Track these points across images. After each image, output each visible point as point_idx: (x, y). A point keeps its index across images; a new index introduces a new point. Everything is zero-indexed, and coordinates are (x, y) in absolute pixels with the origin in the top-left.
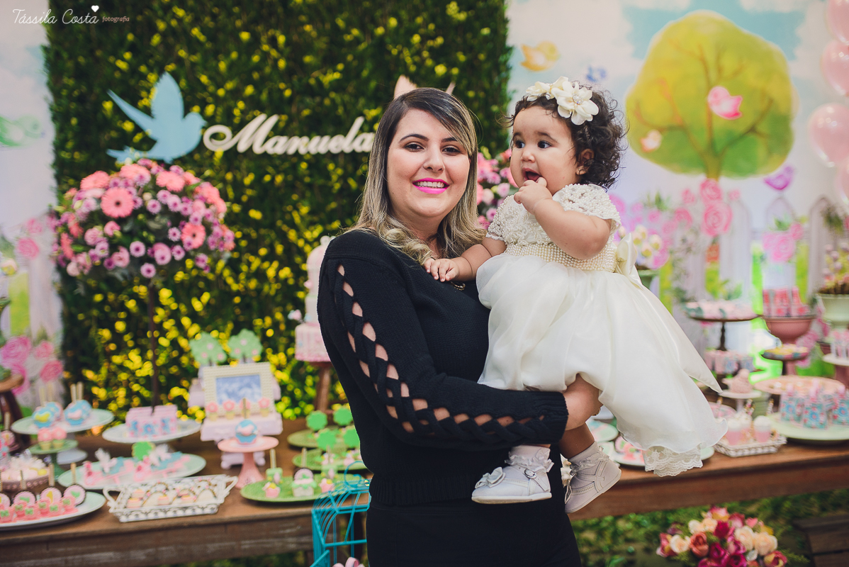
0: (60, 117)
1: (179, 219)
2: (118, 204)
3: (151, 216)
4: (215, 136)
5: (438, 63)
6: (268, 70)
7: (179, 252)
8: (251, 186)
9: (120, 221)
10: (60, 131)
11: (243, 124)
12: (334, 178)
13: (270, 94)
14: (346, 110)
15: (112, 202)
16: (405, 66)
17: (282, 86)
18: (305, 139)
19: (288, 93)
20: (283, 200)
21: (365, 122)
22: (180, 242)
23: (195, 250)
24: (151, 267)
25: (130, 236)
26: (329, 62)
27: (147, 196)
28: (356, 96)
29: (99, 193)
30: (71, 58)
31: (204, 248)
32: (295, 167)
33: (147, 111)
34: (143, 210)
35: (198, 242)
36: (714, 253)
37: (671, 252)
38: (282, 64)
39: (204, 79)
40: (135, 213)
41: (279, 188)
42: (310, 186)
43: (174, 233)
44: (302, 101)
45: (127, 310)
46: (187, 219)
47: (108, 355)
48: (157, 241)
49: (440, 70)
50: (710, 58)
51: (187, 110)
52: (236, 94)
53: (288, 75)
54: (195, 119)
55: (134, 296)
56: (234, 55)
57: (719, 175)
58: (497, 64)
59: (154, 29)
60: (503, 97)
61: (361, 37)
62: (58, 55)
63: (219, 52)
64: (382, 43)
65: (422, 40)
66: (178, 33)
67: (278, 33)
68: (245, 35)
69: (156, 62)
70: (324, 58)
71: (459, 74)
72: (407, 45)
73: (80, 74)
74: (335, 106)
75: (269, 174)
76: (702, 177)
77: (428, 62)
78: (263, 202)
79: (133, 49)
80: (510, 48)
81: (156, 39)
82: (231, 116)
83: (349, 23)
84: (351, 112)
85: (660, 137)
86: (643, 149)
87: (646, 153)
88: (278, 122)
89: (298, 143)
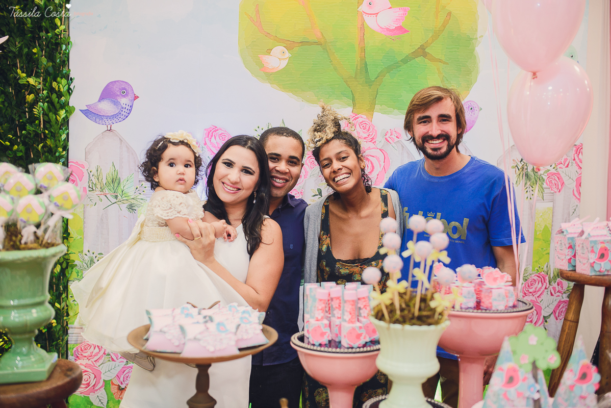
57: (371, 109)
76: (348, 112)
85: (287, 54)
86: (263, 69)
87: (269, 76)
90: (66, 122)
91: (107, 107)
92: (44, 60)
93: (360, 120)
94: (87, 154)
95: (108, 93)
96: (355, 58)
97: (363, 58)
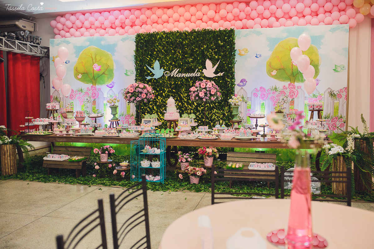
0: (137, 70)
1: (141, 93)
2: (131, 90)
4: (166, 73)
5: (216, 55)
6: (178, 58)
7: (141, 99)
8: (173, 84)
9: (132, 93)
10: (137, 72)
11: (172, 70)
12: (191, 82)
13: (178, 63)
14: (194, 66)
16: (208, 56)
18: (185, 74)
19: (181, 63)
20: (180, 87)
21: (198, 69)
22: (141, 97)
24: (136, 101)
25: (133, 96)
26: (191, 55)
27: (137, 89)
28: (197, 64)
30: (139, 58)
31: (146, 98)
32: (182, 80)
33: (153, 68)
34: (135, 91)
35: (145, 97)
36: (292, 103)
38: (180, 57)
39: (164, 61)
40: (134, 92)
41: (179, 85)
42: (186, 85)
43: (140, 96)
44: (185, 65)
46: (142, 93)
48: (137, 97)
49: (216, 57)
51: (161, 68)
52: (171, 64)
53: (181, 59)
54: (162, 70)
56: (171, 55)
57: (294, 82)
58: (232, 54)
59: (155, 51)
60: (233, 62)
61: (198, 50)
62: (137, 57)
63: (168, 55)
64: (203, 51)
65: (212, 50)
66: (159, 51)
67: (180, 50)
68: (173, 51)
69: (155, 58)
70: (190, 55)
71: (221, 58)
72: (208, 51)
73: (141, 61)
74: (192, 66)
75: (177, 82)
76: (289, 82)
77: (214, 55)
78: (176, 88)
79: (151, 55)
80: (236, 50)
81: (155, 53)
82: (170, 69)
83: (196, 47)
84: (196, 67)
85: (276, 72)
86: (271, 75)
87: (272, 76)
88: (179, 70)
89: (184, 75)
90: (234, 87)
91: (241, 84)
92: (231, 76)
93: (292, 84)
94: (238, 93)
95: (242, 81)
96: (291, 71)
97: (292, 71)
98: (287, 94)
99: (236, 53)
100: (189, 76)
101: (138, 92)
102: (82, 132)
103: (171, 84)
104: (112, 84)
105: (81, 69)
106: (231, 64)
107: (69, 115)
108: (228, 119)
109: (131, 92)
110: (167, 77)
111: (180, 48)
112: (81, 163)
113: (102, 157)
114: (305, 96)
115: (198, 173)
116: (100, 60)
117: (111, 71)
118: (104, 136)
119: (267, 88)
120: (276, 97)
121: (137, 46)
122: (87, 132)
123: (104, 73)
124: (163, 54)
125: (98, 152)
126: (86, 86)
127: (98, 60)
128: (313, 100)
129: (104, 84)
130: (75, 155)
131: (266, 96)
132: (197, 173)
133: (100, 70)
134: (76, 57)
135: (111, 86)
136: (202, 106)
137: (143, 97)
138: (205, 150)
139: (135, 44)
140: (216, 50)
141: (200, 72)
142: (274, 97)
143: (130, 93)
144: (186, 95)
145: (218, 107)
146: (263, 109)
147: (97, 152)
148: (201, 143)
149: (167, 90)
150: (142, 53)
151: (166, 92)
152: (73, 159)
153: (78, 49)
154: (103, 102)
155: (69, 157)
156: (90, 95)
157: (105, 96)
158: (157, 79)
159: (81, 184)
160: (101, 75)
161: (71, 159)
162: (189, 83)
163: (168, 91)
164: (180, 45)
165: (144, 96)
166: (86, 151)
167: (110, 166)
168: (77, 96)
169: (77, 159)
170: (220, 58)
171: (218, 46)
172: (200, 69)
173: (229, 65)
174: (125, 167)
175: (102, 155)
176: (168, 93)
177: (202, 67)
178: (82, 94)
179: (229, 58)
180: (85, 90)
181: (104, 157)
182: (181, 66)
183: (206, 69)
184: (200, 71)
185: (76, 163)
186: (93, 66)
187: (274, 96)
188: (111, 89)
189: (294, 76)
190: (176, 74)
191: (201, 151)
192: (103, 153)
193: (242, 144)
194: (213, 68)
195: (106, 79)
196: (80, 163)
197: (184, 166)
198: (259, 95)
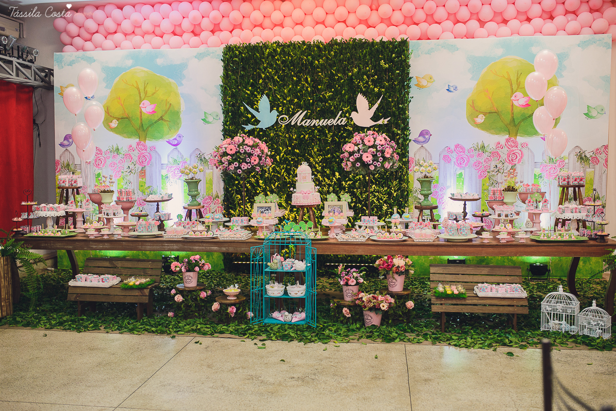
0: (226, 112)
1: (250, 155)
2: (231, 150)
3: (241, 154)
4: (282, 119)
5: (375, 86)
6: (304, 91)
7: (249, 166)
8: (296, 140)
9: (232, 156)
10: (226, 117)
11: (294, 114)
12: (329, 136)
13: (304, 101)
14: (335, 107)
15: (229, 149)
16: (361, 89)
17: (309, 98)
18: (318, 120)
19: (311, 101)
20: (308, 145)
21: (343, 112)
22: (250, 163)
23: (255, 165)
24: (240, 170)
25: (236, 160)
26: (329, 87)
27: (241, 147)
28: (340, 102)
29: (226, 146)
30: (230, 90)
31: (259, 164)
32: (313, 131)
33: (257, 110)
34: (239, 151)
35: (256, 162)
37: (488, 172)
39: (278, 96)
40: (236, 153)
41: (307, 140)
42: (319, 140)
43: (248, 160)
44: (317, 104)
45: (247, 188)
46: (252, 155)
47: (239, 205)
48: (242, 162)
49: (376, 90)
50: (514, 79)
52: (291, 102)
53: (311, 94)
54: (275, 113)
55: (249, 182)
56: (290, 86)
57: (516, 135)
58: (404, 86)
59: (260, 77)
60: (407, 100)
61: (342, 77)
62: (225, 88)
63: (285, 85)
64: (351, 79)
65: (368, 77)
66: (269, 78)
67: (308, 77)
68: (295, 78)
69: (261, 90)
70: (327, 86)
71: (385, 91)
72: (362, 80)
73: (233, 96)
74: (331, 106)
75: (303, 134)
76: (507, 136)
77: (371, 86)
78: (300, 146)
79: (252, 85)
80: (411, 78)
81: (261, 81)
82: (289, 111)
83: (338, 71)
84: (338, 108)
85: (484, 117)
86: (475, 123)
87: (477, 125)
88: (306, 114)
89: (315, 122)
90: (408, 144)
91: (421, 139)
92: (402, 125)
93: (512, 139)
94: (414, 155)
95: (422, 134)
96: (510, 117)
97: (513, 117)
98: (504, 156)
99: (412, 83)
100: (324, 124)
101: (245, 153)
102: (139, 230)
103: (290, 139)
104: (177, 139)
105: (117, 110)
106: (403, 103)
107: (106, 198)
108: (397, 203)
109: (230, 153)
110: (283, 126)
111: (308, 73)
112: (147, 292)
113: (186, 278)
114: (535, 161)
115: (383, 306)
116: (154, 93)
117: (177, 114)
118: (186, 238)
119: (467, 147)
120: (484, 163)
121: (226, 68)
122: (149, 230)
123: (161, 118)
124: (275, 83)
125: (181, 270)
126: (126, 143)
127: (149, 93)
128: (550, 167)
129: (161, 138)
130: (130, 276)
131: (466, 161)
132: (381, 306)
133: (154, 112)
134: (106, 87)
135: (176, 142)
136: (350, 180)
137: (253, 163)
138: (391, 262)
139: (222, 64)
140: (376, 77)
141: (345, 116)
142: (479, 163)
143: (228, 154)
144: (320, 158)
145: (379, 181)
146: (461, 184)
147: (178, 269)
148: (378, 248)
149: (283, 149)
150: (236, 82)
151: (282, 154)
152: (131, 284)
153: (111, 73)
154: (160, 172)
155: (119, 279)
156: (135, 158)
157: (165, 161)
158: (264, 129)
159: (153, 332)
160: (155, 122)
161: (126, 284)
162: (326, 136)
163: (285, 153)
164: (310, 68)
165: (255, 160)
166: (151, 267)
167: (203, 295)
168: (109, 161)
169: (138, 283)
170: (383, 92)
171: (379, 70)
172: (347, 111)
173: (399, 104)
174: (234, 296)
175: (188, 274)
176: (285, 156)
177: (350, 108)
178: (119, 157)
179: (399, 92)
180: (124, 149)
181: (190, 278)
182: (310, 105)
183: (357, 111)
184: (347, 115)
185: (137, 291)
186: (141, 105)
187: (480, 160)
188: (175, 147)
189: (515, 126)
190: (302, 121)
191: (384, 263)
192: (188, 271)
193: (455, 248)
194: (369, 109)
195: (166, 128)
196: (145, 290)
197: (351, 292)
198: (454, 160)
